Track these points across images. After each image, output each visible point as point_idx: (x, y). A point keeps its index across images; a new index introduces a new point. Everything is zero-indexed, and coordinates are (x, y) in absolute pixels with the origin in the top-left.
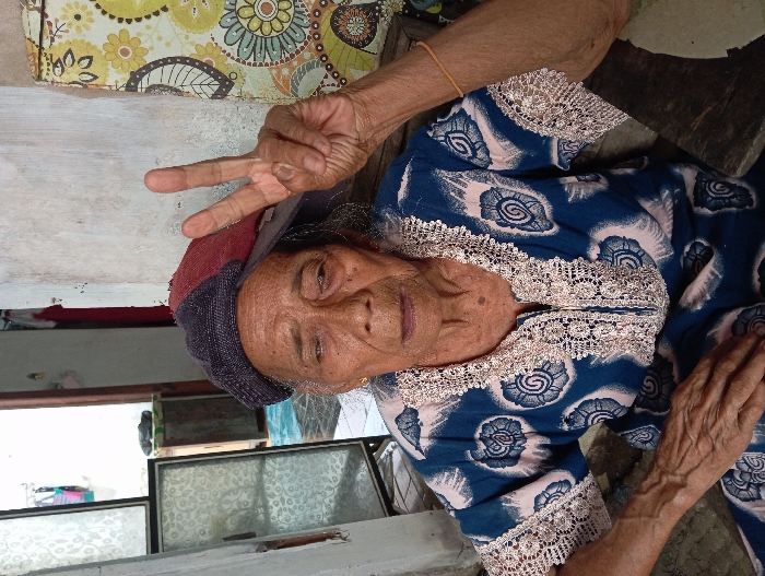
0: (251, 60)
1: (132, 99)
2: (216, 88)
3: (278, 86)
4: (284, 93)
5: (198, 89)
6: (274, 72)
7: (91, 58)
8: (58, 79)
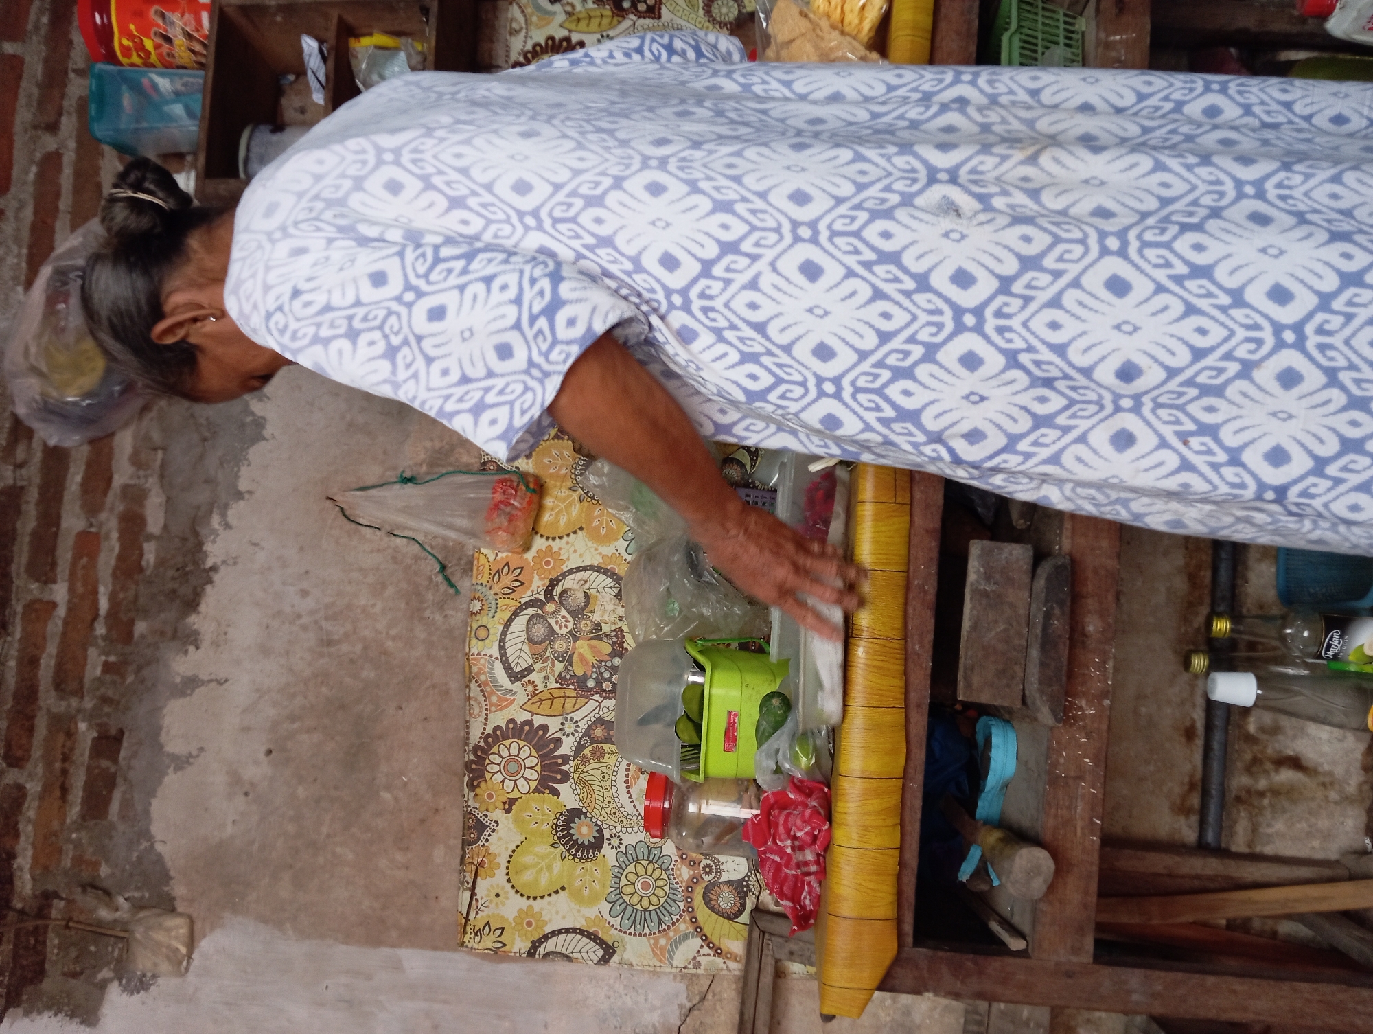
0: (632, 930)
1: (531, 965)
2: (600, 955)
3: (655, 954)
4: (661, 961)
5: (585, 955)
6: (652, 941)
7: (503, 929)
8: (476, 946)
